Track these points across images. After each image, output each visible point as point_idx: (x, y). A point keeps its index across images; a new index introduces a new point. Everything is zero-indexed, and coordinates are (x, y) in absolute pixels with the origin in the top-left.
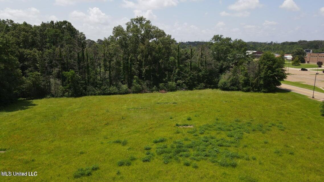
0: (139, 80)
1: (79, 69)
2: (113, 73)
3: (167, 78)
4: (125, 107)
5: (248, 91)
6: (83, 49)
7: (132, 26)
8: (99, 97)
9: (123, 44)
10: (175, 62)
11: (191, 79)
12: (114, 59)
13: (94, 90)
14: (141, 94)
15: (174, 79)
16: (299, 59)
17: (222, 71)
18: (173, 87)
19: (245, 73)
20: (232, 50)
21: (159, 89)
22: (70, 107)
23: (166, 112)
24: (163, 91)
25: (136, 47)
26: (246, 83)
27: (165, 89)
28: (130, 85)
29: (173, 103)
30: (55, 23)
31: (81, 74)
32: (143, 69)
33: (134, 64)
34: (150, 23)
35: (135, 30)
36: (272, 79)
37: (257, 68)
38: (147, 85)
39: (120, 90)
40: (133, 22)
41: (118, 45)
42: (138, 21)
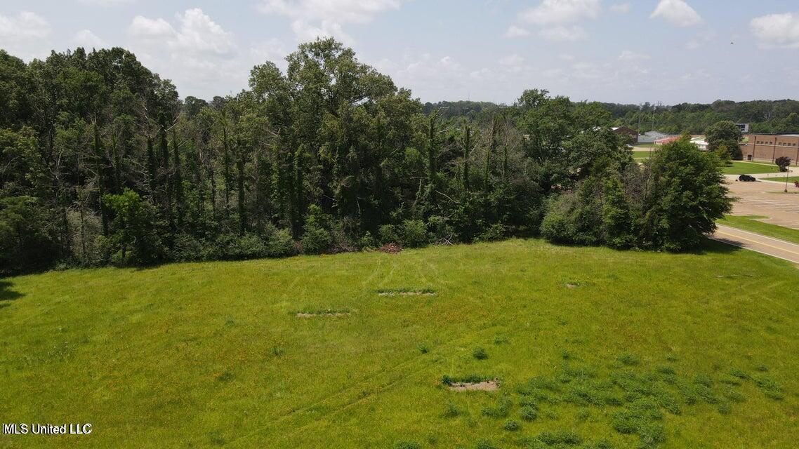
0: (324, 217)
1: (153, 186)
2: (251, 197)
3: (400, 211)
5: (626, 247)
6: (163, 129)
7: (303, 64)
8: (210, 266)
9: (279, 114)
10: (420, 163)
11: (466, 211)
12: (254, 156)
13: (196, 247)
14: (330, 257)
15: (421, 212)
16: (729, 148)
17: (546, 187)
18: (418, 236)
19: (618, 196)
21: (378, 242)
24: (391, 246)
25: (314, 124)
26: (621, 226)
27: (394, 241)
28: (298, 231)
29: (424, 292)
30: (90, 54)
31: (157, 199)
32: (335, 184)
33: (308, 171)
34: (354, 57)
35: (311, 75)
36: (691, 215)
37: (650, 182)
38: (345, 231)
39: (270, 247)
40: (307, 53)
41: (266, 119)
42: (320, 51)
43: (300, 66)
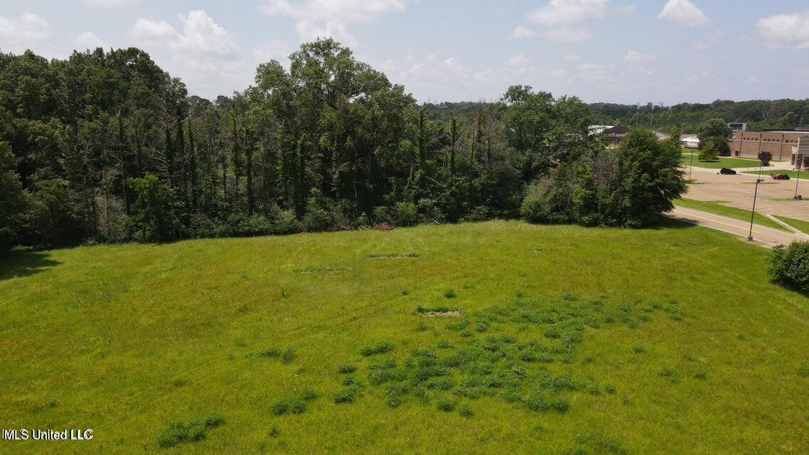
0: (324, 199)
1: (171, 170)
2: (259, 181)
3: (392, 194)
4: (289, 266)
5: (594, 224)
6: (179, 120)
7: (305, 62)
8: (223, 241)
9: (283, 108)
10: (412, 153)
11: (453, 194)
12: (260, 145)
13: (209, 225)
14: (329, 234)
15: (412, 195)
16: (716, 144)
17: (530, 174)
18: (409, 216)
19: (588, 179)
20: (553, 122)
21: (372, 222)
22: (147, 268)
23: (391, 277)
24: (385, 225)
25: (315, 116)
26: (590, 205)
27: (387, 221)
28: (301, 212)
29: (410, 256)
30: (108, 54)
31: (174, 182)
32: (333, 170)
33: (309, 159)
34: (351, 56)
35: (311, 71)
36: (650, 195)
37: (616, 167)
38: (343, 212)
39: (276, 225)
40: (308, 52)
41: (270, 111)
42: (320, 50)
43: (302, 64)
